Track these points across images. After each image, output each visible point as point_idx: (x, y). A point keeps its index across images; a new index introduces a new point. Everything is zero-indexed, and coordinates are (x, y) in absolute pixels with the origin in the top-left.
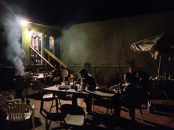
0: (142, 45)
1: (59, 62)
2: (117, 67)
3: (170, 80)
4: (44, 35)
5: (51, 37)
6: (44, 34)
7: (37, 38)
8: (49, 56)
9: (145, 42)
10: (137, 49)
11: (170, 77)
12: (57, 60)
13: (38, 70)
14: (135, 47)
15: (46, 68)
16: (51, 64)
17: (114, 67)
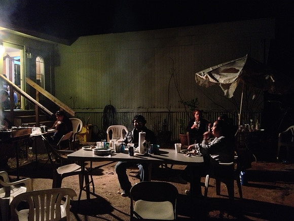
0: (220, 75)
1: (59, 105)
2: (162, 112)
3: (259, 131)
4: (26, 55)
5: (38, 59)
6: (26, 52)
7: (7, 59)
8: (37, 93)
9: (223, 69)
10: (211, 80)
11: (258, 126)
12: (55, 100)
13: (20, 121)
14: (207, 77)
15: (36, 116)
16: (46, 109)
17: (158, 112)
